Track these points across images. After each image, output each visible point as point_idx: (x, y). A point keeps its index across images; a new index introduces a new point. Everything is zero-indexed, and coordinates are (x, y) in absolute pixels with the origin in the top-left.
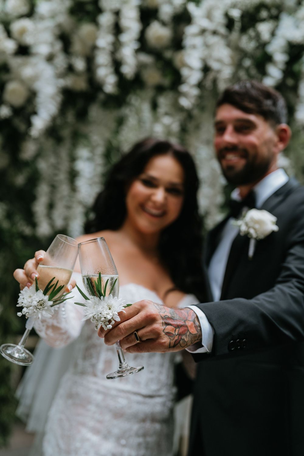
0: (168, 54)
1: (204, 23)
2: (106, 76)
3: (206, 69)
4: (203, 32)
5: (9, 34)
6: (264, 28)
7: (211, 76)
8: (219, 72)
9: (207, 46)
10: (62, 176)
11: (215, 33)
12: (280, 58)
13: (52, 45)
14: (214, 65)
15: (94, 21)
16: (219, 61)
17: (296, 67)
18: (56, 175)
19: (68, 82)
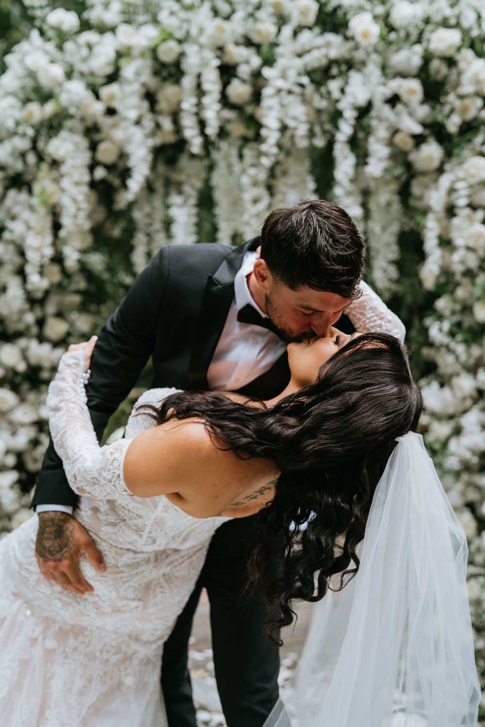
0: (249, 109)
1: (280, 83)
2: (193, 137)
3: (284, 128)
4: (279, 91)
5: (97, 96)
6: (334, 86)
7: (288, 133)
8: (295, 129)
9: (283, 106)
10: (158, 226)
11: (290, 92)
12: (350, 115)
13: (139, 107)
14: (291, 123)
15: (177, 82)
16: (295, 118)
17: (365, 121)
18: (150, 224)
19: (157, 141)
